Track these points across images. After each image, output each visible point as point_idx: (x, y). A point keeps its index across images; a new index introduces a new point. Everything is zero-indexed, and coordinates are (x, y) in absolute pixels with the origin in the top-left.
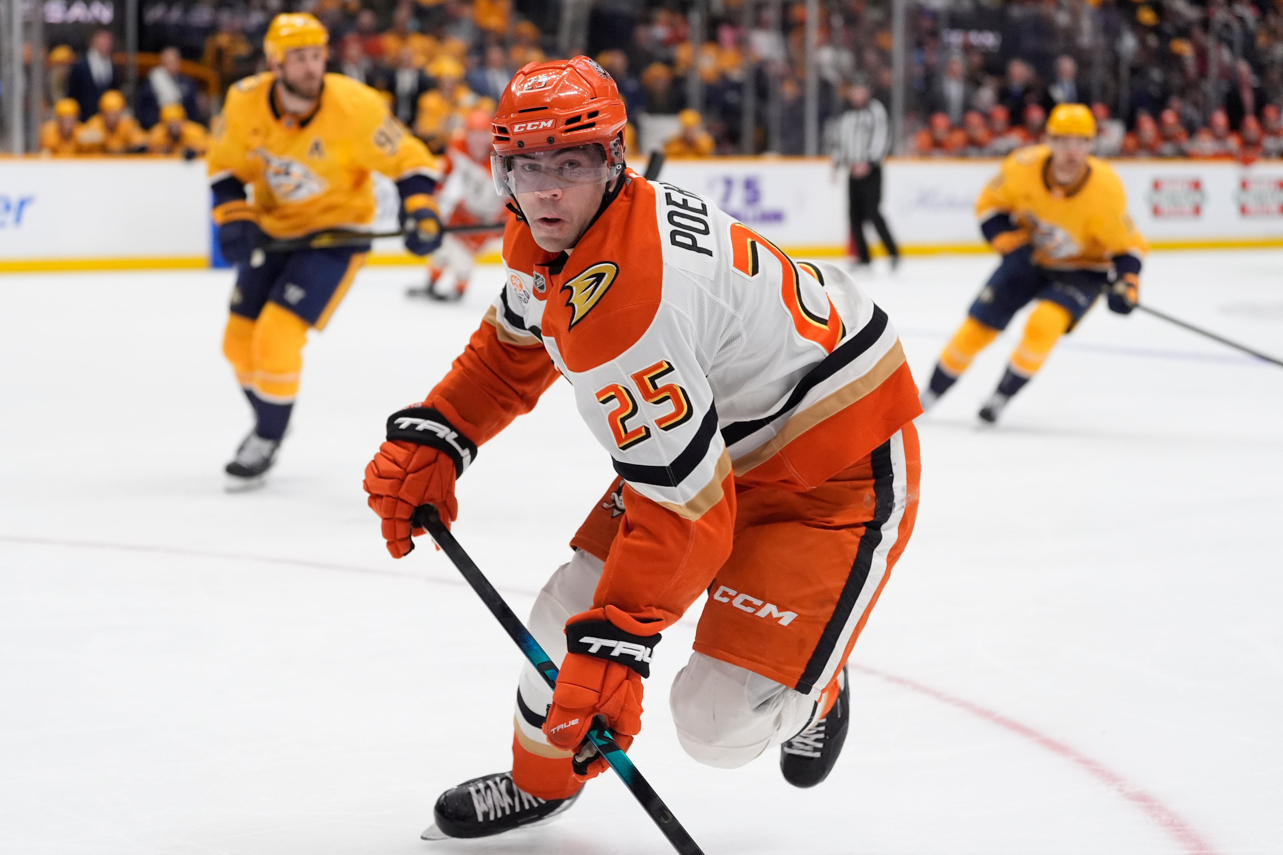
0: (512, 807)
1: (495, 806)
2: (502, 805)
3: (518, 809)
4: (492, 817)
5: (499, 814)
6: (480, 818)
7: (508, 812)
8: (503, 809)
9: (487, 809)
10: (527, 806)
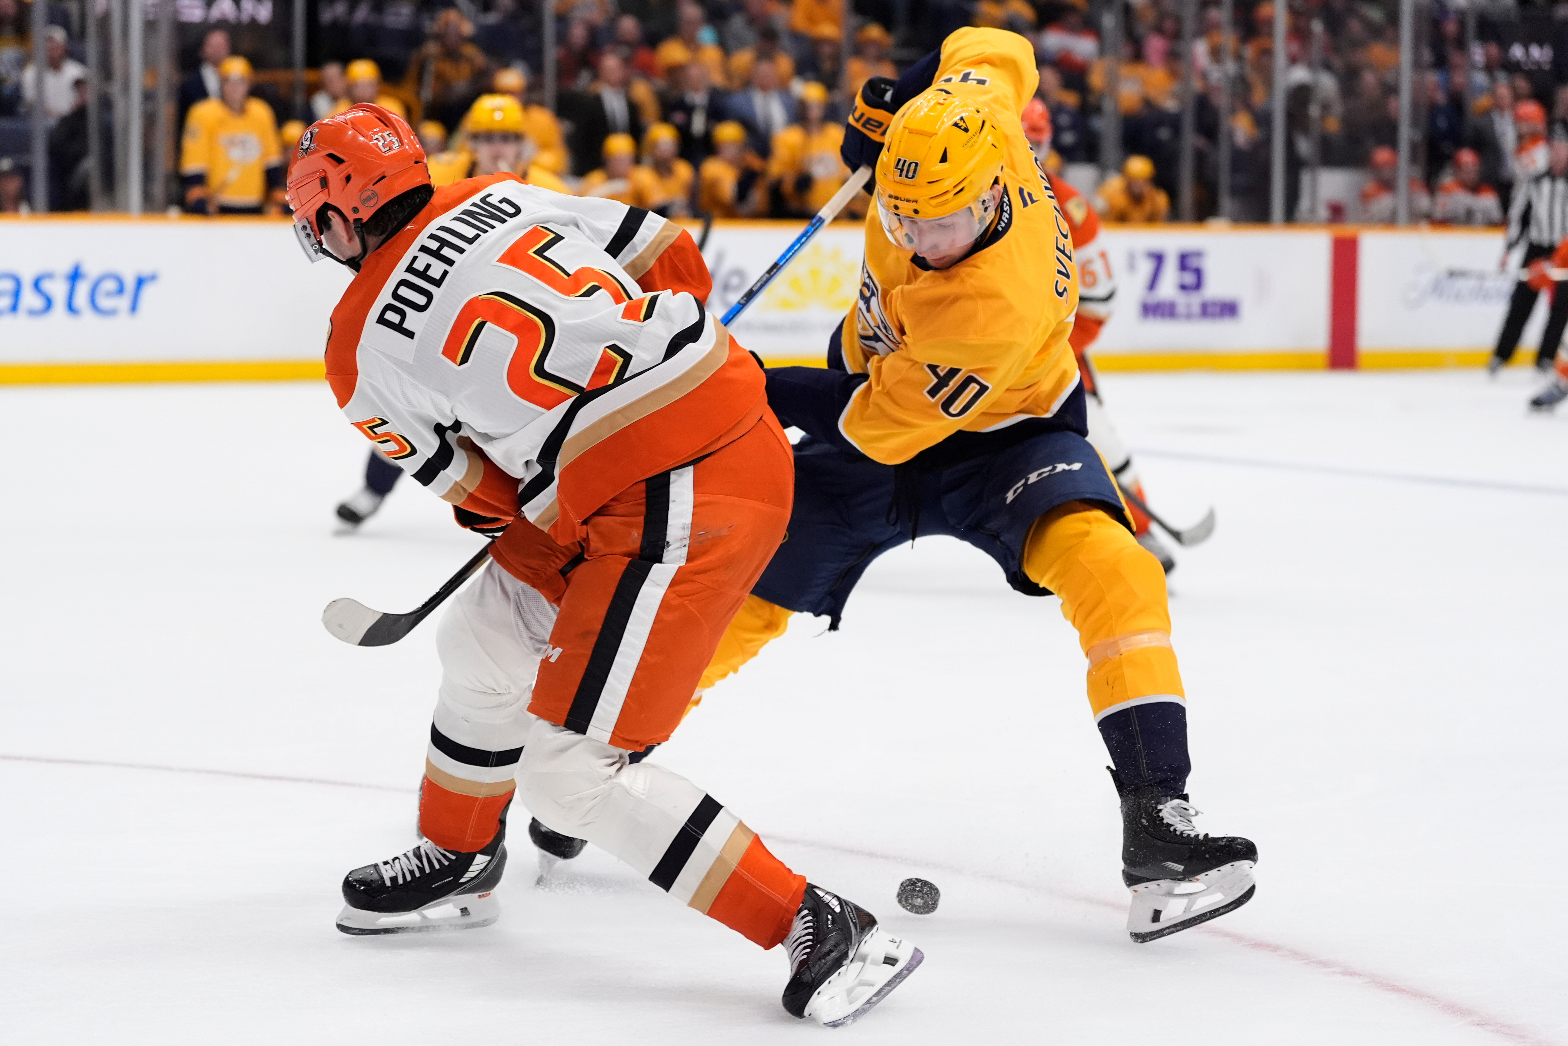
0: (421, 869)
1: (402, 870)
2: (411, 868)
3: (428, 871)
4: (401, 881)
5: (409, 878)
6: (388, 883)
7: (418, 875)
8: (412, 872)
9: (394, 875)
10: (437, 866)
